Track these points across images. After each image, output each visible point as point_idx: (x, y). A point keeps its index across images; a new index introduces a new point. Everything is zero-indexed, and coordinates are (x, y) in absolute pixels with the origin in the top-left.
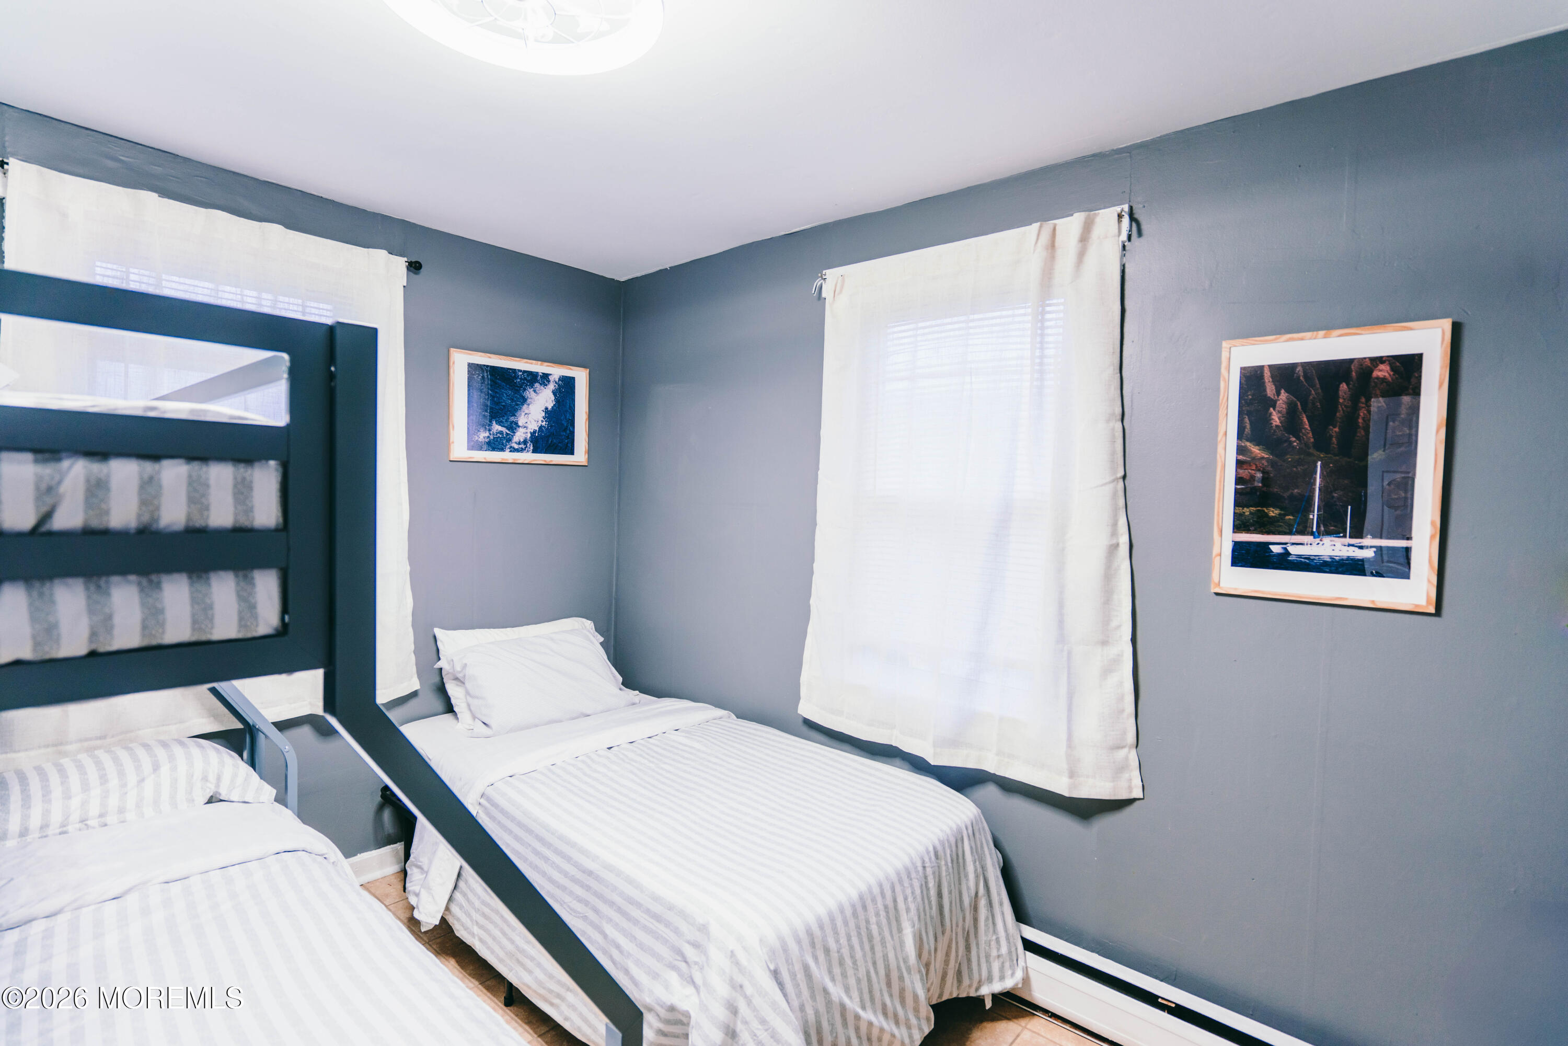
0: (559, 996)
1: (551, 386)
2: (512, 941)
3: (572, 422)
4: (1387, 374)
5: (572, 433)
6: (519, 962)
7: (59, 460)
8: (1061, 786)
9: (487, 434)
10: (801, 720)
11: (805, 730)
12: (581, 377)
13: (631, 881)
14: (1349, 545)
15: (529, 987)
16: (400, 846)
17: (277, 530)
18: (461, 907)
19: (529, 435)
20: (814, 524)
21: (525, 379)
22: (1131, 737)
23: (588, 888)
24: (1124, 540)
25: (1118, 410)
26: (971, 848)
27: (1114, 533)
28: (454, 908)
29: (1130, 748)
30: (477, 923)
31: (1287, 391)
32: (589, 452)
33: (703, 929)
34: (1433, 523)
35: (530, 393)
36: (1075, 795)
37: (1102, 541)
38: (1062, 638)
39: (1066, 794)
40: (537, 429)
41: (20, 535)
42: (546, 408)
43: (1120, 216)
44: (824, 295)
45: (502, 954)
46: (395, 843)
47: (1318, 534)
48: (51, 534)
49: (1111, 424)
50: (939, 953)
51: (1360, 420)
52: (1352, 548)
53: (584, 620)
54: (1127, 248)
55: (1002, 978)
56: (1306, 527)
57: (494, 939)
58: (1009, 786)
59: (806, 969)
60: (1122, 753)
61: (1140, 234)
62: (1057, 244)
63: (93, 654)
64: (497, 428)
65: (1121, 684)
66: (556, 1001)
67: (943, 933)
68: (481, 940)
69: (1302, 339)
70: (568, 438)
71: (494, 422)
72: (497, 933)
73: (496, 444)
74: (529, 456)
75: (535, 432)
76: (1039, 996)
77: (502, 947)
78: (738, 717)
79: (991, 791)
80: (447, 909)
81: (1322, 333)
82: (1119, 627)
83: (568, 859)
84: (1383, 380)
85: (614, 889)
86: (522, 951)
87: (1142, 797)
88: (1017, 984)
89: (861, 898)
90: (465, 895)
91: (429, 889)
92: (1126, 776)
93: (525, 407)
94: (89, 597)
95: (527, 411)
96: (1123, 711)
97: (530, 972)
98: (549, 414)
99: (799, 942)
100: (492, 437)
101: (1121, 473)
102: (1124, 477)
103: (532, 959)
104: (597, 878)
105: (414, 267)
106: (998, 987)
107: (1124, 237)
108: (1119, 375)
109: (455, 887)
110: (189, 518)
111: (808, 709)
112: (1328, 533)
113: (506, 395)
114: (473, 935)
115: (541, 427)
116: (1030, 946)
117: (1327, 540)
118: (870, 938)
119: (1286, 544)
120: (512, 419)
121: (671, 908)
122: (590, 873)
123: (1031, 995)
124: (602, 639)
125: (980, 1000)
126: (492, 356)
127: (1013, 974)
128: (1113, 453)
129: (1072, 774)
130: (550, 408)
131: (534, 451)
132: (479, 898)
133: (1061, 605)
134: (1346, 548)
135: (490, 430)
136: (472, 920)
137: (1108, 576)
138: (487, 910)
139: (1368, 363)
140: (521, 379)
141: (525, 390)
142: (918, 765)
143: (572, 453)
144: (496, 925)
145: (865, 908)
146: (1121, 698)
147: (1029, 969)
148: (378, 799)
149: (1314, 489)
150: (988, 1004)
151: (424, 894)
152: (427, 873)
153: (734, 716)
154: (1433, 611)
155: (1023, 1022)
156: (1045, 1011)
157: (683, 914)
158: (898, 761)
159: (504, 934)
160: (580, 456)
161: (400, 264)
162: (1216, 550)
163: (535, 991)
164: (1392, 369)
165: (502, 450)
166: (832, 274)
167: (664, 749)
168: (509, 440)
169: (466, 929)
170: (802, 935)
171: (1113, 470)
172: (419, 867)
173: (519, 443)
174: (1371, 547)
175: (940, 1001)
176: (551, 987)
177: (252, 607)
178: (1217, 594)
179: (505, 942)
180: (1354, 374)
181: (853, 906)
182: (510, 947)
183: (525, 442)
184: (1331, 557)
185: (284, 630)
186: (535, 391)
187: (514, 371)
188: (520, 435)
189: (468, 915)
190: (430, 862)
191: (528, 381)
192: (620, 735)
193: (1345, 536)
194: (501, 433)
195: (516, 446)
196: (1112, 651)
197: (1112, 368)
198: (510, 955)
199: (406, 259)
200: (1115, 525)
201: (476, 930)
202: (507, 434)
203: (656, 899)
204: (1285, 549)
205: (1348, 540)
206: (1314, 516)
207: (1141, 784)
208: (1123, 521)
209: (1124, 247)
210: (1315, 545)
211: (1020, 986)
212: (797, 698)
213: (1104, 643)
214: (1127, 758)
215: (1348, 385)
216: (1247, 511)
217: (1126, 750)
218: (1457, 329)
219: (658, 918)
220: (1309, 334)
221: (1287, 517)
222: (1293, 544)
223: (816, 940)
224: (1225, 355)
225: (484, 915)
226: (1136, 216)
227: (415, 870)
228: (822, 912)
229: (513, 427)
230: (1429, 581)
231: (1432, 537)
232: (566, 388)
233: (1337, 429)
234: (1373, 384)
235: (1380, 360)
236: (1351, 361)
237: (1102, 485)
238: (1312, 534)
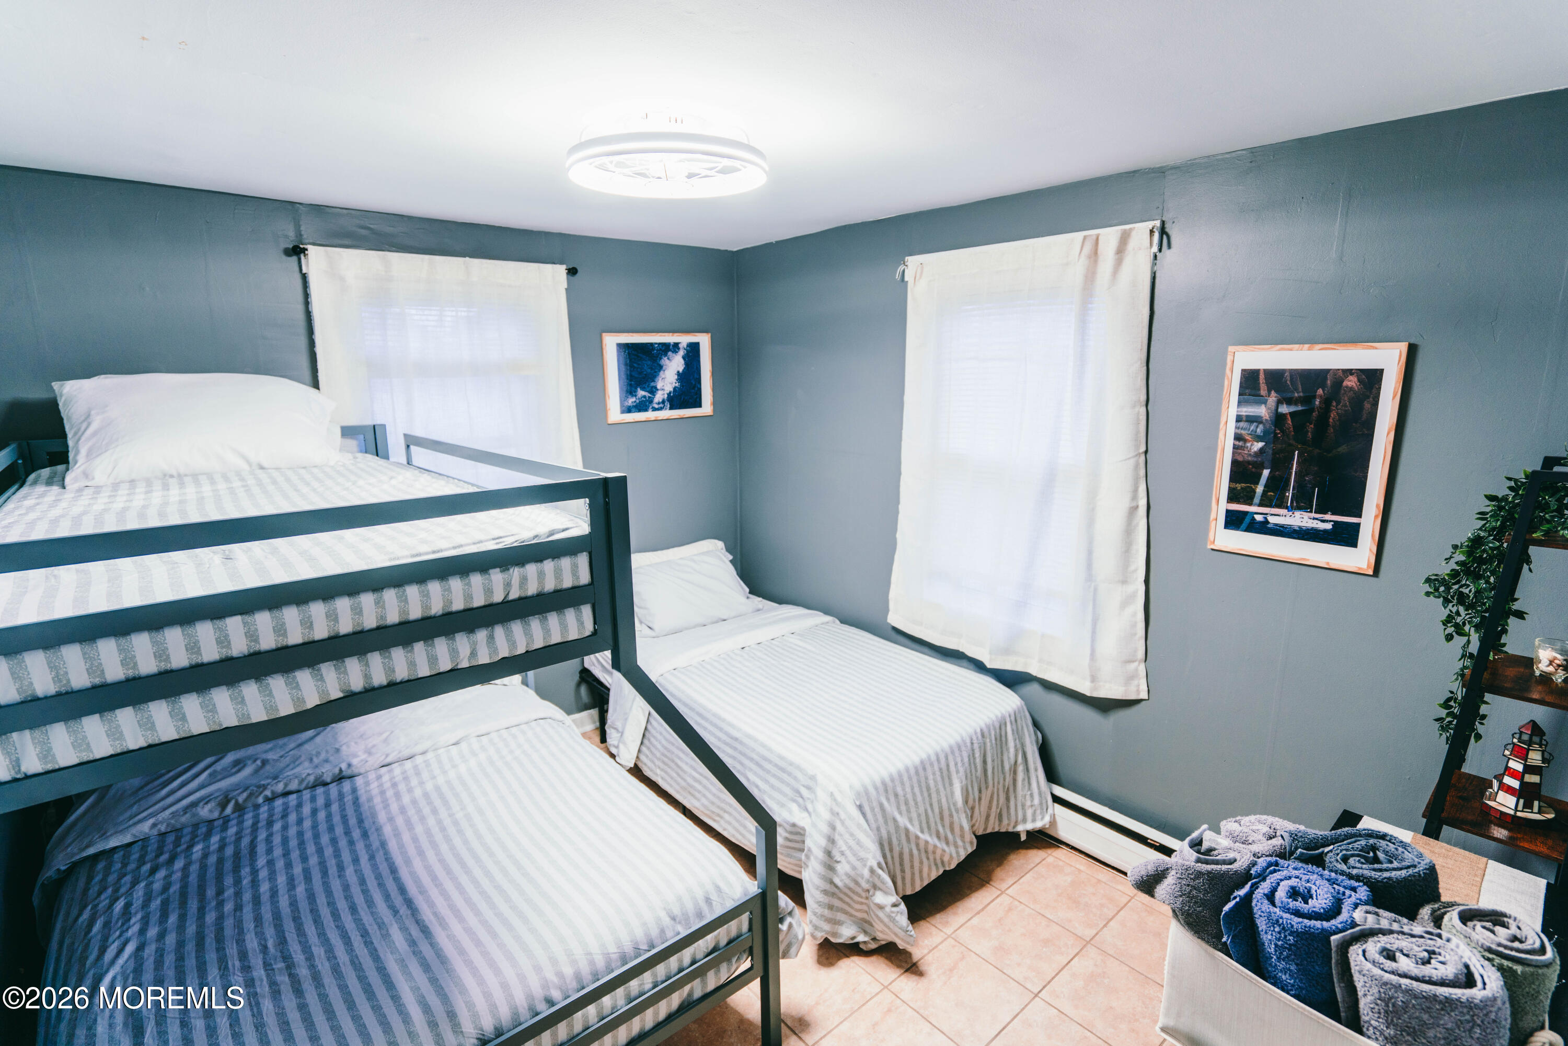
0: (719, 815)
1: (681, 353)
2: (685, 780)
3: (699, 381)
4: (1354, 385)
5: (700, 389)
6: (690, 793)
7: (508, 569)
8: (1085, 688)
9: (634, 399)
10: (890, 629)
11: (893, 634)
12: (704, 341)
13: (763, 746)
14: (1314, 519)
15: (698, 809)
16: (594, 712)
17: (589, 585)
18: (647, 756)
19: (666, 396)
20: (900, 474)
21: (661, 349)
22: (1141, 653)
23: (735, 749)
24: (1143, 502)
25: (1144, 397)
26: (1013, 730)
27: (1135, 497)
28: (642, 757)
29: (1140, 662)
30: (659, 768)
31: (1275, 391)
32: (714, 404)
33: (813, 778)
34: (1378, 506)
35: (664, 361)
36: (1096, 694)
37: (1126, 503)
38: (1090, 576)
39: (1088, 694)
40: (672, 390)
41: (498, 604)
42: (678, 372)
43: (1152, 232)
44: (906, 279)
45: (677, 787)
46: (590, 709)
47: (1292, 509)
48: (508, 602)
49: (1137, 410)
50: (983, 802)
51: (1331, 420)
52: (1316, 521)
53: (716, 541)
54: (1158, 258)
55: (1034, 820)
56: (1283, 502)
57: (672, 778)
58: (1049, 686)
59: (881, 806)
60: (1133, 666)
61: (1169, 246)
62: (1099, 252)
63: (527, 652)
64: (641, 393)
65: (1134, 614)
66: (717, 818)
67: (987, 788)
68: (662, 778)
69: (1291, 350)
70: (696, 394)
71: (639, 389)
72: (674, 775)
73: (642, 406)
74: (667, 414)
75: (670, 393)
76: (1063, 833)
77: (678, 784)
78: (843, 621)
79: (1035, 688)
80: (637, 757)
81: (1307, 346)
82: (1136, 570)
83: (721, 729)
84: (1351, 389)
85: (753, 750)
86: (692, 787)
87: (1146, 697)
88: (1045, 825)
89: (922, 762)
90: (649, 748)
91: (625, 744)
92: (1135, 682)
93: (662, 372)
94: (523, 627)
95: (663, 376)
96: (1135, 634)
97: (698, 800)
98: (681, 376)
99: (876, 788)
100: (638, 401)
101: (1143, 449)
102: (1146, 452)
103: (699, 792)
104: (741, 743)
105: (572, 272)
106: (1030, 826)
107: (1155, 249)
108: (1145, 368)
109: (642, 743)
110: (555, 586)
111: (895, 619)
112: (1299, 508)
113: (646, 365)
114: (657, 775)
115: (675, 388)
116: (1057, 800)
117: (1298, 514)
118: (928, 789)
119: (1267, 514)
120: (652, 384)
121: (791, 764)
122: (736, 739)
123: (1057, 833)
124: (731, 557)
125: (1017, 835)
126: (634, 334)
127: (1042, 818)
128: (1137, 433)
129: (1094, 679)
130: (681, 371)
131: (671, 408)
132: (659, 751)
133: (1090, 553)
134: (1312, 521)
135: (636, 396)
136: (655, 765)
137: (1129, 531)
138: (666, 760)
139: (1341, 374)
140: (657, 350)
141: (661, 359)
142: (979, 666)
143: (700, 406)
144: (673, 770)
145: (924, 769)
146: (1134, 625)
147: (1056, 816)
148: (577, 678)
149: (1291, 473)
150: (1023, 837)
151: (621, 746)
152: (622, 733)
153: (838, 622)
154: (1371, 573)
155: (1049, 851)
156: (1067, 845)
157: (798, 768)
158: (965, 663)
159: (678, 775)
160: (707, 408)
161: (561, 270)
162: (1213, 516)
163: (702, 812)
164: (1359, 381)
165: (646, 410)
166: (913, 262)
167: (783, 649)
168: (651, 402)
169: (651, 770)
170: (879, 784)
171: (1137, 447)
172: (615, 729)
173: (659, 403)
174: (1330, 521)
175: (984, 833)
176: (714, 810)
177: (582, 623)
178: (1213, 550)
179: (679, 780)
180: (1329, 382)
181: (916, 768)
182: (683, 784)
183: (663, 402)
184: (1300, 527)
185: (595, 633)
186: (668, 359)
187: (652, 344)
188: (659, 397)
189: (653, 762)
190: (624, 726)
191: (663, 351)
192: (750, 638)
193: (1311, 512)
194: (645, 397)
195: (656, 406)
196: (1130, 589)
197: (1139, 363)
198: (684, 789)
199: (564, 267)
200: (1135, 491)
201: (658, 771)
202: (649, 397)
203: (782, 758)
204: (1266, 518)
205: (1313, 515)
206: (1289, 494)
207: (1146, 688)
208: (1142, 488)
209: (1155, 257)
210: (1288, 516)
211: (1047, 826)
212: (887, 610)
213: (1124, 582)
214: (1136, 670)
215: (1323, 391)
216: (1239, 486)
217: (1136, 664)
218: (1412, 351)
219: (783, 770)
220: (1297, 346)
221: (1269, 494)
222: (1272, 515)
223: (888, 788)
224: (1229, 358)
225: (664, 762)
226: (1167, 230)
227: (613, 731)
228: (894, 771)
229: (653, 391)
230: (1370, 550)
231: (1376, 517)
232: (693, 351)
233: (1312, 426)
234: (1343, 392)
235: (1350, 372)
236: (1328, 371)
237: (1126, 460)
238: (1287, 508)
